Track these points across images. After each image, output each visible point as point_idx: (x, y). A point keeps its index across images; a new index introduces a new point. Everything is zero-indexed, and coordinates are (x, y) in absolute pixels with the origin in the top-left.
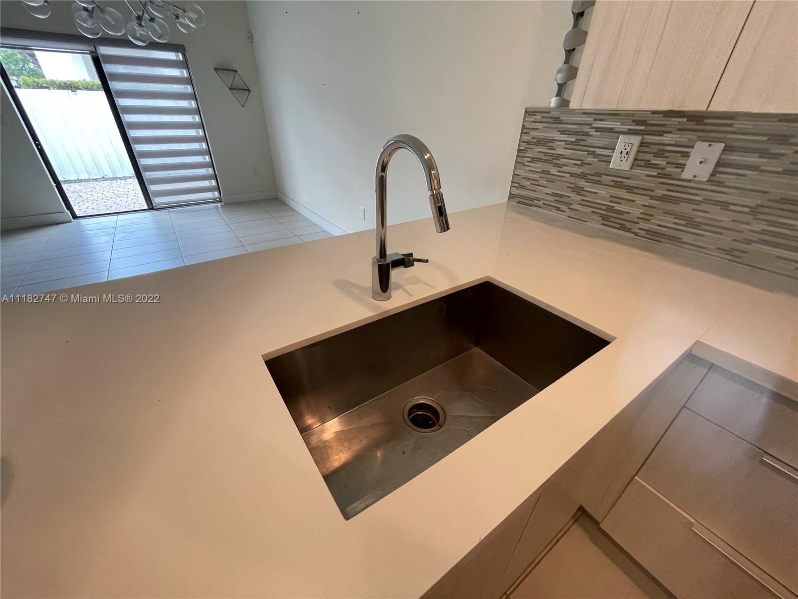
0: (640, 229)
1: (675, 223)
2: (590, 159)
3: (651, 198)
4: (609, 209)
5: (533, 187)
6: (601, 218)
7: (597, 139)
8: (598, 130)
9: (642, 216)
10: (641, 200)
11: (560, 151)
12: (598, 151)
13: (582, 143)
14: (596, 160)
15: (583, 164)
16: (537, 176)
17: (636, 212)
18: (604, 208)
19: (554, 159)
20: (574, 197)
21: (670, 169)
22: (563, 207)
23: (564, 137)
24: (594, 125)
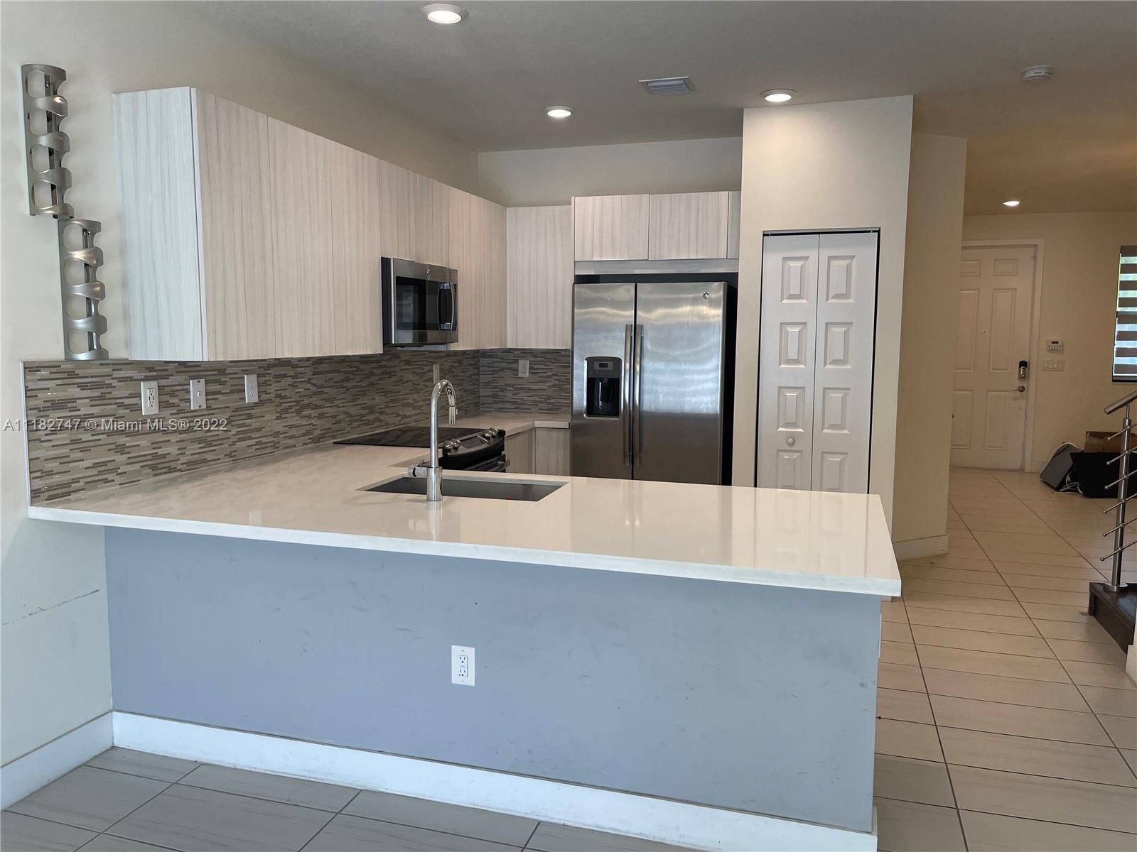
0: (182, 464)
1: (200, 448)
2: (121, 412)
4: (155, 456)
6: (150, 470)
7: (121, 391)
8: (120, 380)
9: (179, 452)
10: (174, 438)
11: (84, 411)
12: (127, 402)
13: (107, 396)
14: (128, 411)
17: (173, 450)
18: (150, 457)
21: (183, 405)
23: (88, 393)
24: (114, 376)
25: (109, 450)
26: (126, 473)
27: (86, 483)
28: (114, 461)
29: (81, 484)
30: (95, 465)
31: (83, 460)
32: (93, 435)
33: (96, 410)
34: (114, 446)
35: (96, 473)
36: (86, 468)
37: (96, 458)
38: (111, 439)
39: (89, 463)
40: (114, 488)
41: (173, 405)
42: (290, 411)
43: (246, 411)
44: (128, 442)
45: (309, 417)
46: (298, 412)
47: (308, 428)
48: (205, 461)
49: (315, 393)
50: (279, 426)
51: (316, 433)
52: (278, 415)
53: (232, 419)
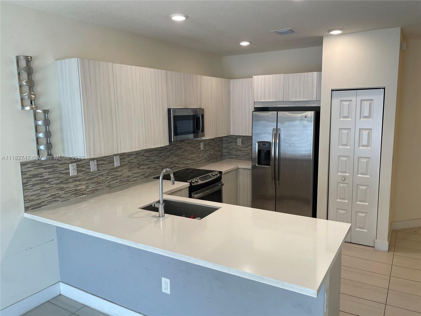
0: (88, 192)
1: (95, 185)
2: (62, 175)
3: (86, 181)
4: (76, 190)
5: (38, 198)
6: (74, 195)
7: (61, 168)
8: (61, 164)
9: (86, 188)
10: (84, 183)
11: (47, 177)
12: (64, 172)
13: (55, 171)
14: (64, 175)
15: (59, 178)
17: (84, 187)
18: (74, 191)
19: (45, 181)
20: (61, 192)
21: (87, 170)
23: (47, 170)
24: (58, 163)
25: (56, 190)
26: (64, 197)
27: (47, 202)
28: (59, 193)
29: (46, 203)
30: (51, 196)
31: (46, 194)
32: (50, 185)
33: (51, 176)
34: (59, 188)
35: (52, 198)
36: (47, 197)
37: (51, 193)
38: (57, 186)
39: (49, 195)
40: (59, 203)
41: (83, 171)
42: (134, 167)
43: (115, 170)
44: (65, 186)
45: (143, 169)
46: (138, 168)
47: (142, 173)
48: (97, 189)
49: (146, 160)
50: (130, 174)
51: (147, 174)
52: (129, 169)
53: (109, 173)
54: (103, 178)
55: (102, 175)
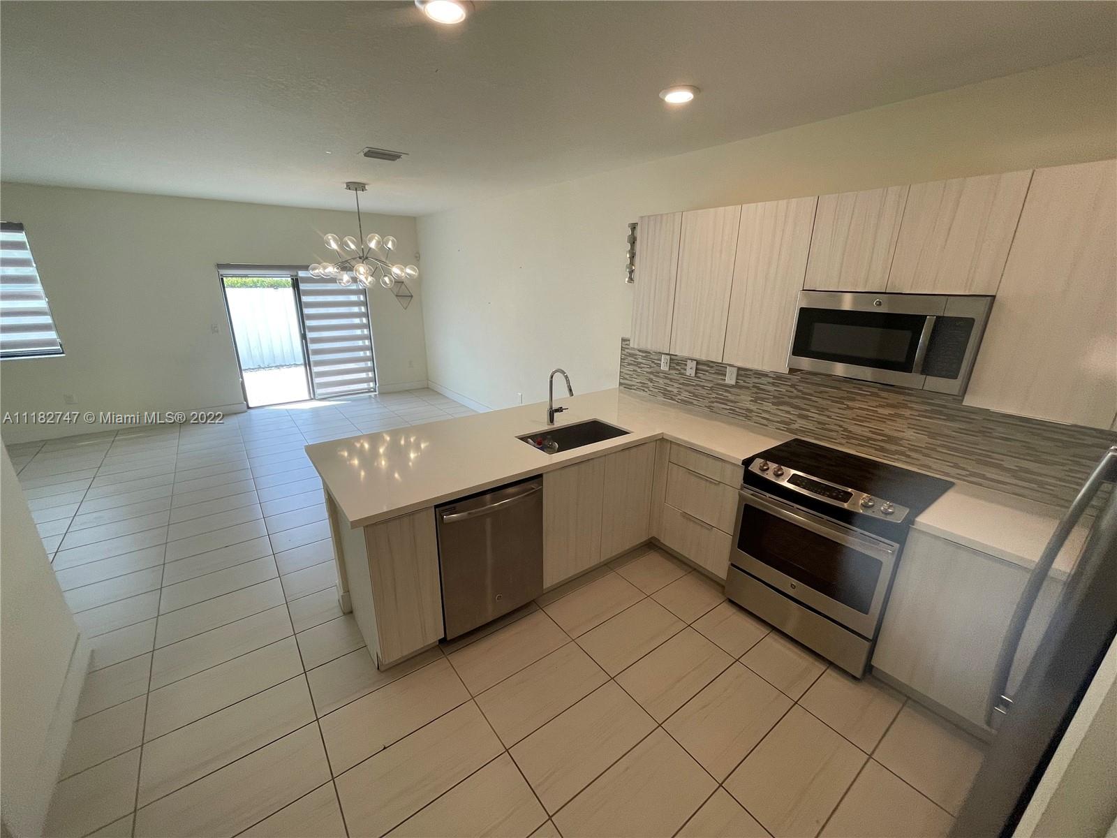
0: (678, 399)
2: (653, 365)
3: (680, 384)
4: (666, 390)
5: (630, 379)
6: (662, 395)
7: (654, 356)
9: (677, 393)
10: (676, 385)
11: (640, 360)
12: (656, 362)
13: (649, 357)
14: (656, 365)
15: (651, 367)
16: (631, 373)
17: (675, 391)
18: (662, 389)
19: (638, 364)
20: (649, 382)
21: (682, 371)
22: (646, 390)
23: (641, 354)
29: (635, 387)
30: (641, 383)
31: (636, 379)
32: (641, 371)
33: (643, 361)
34: (648, 378)
37: (642, 380)
38: (647, 375)
39: (639, 381)
40: (646, 394)
41: (677, 370)
42: (765, 400)
43: (727, 387)
44: (654, 378)
47: (783, 419)
48: (692, 403)
52: (753, 399)
53: (714, 388)
54: (704, 392)
55: (703, 387)
